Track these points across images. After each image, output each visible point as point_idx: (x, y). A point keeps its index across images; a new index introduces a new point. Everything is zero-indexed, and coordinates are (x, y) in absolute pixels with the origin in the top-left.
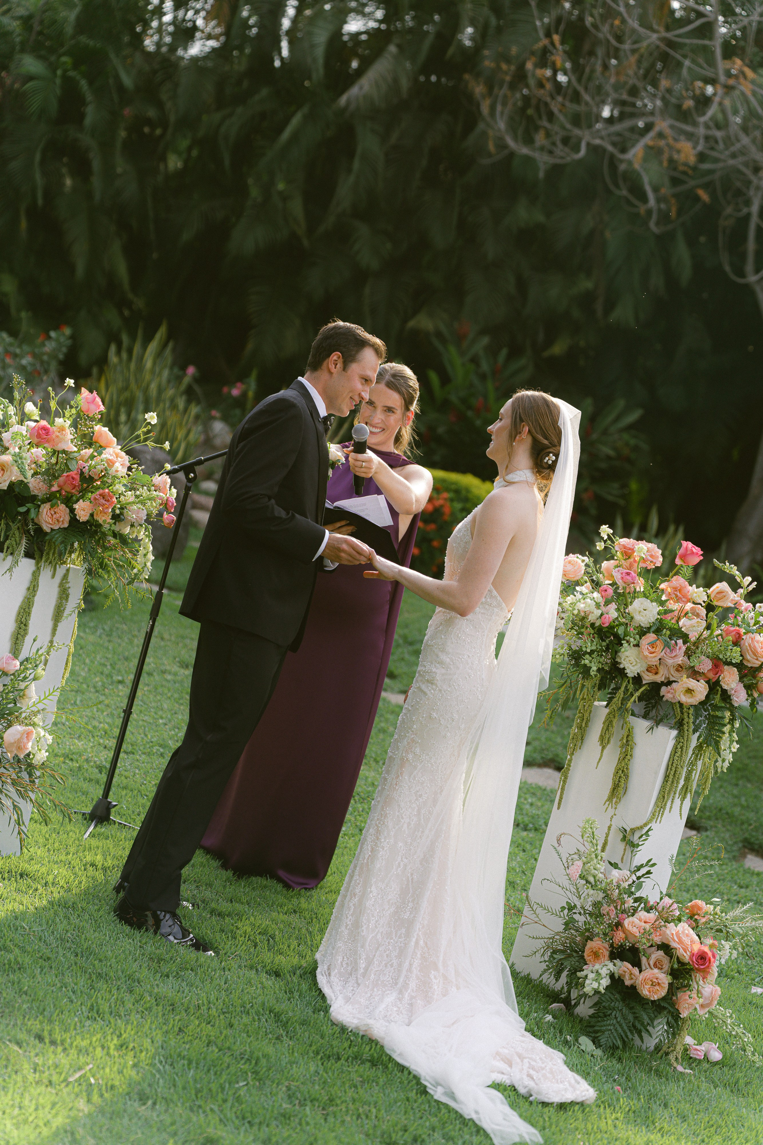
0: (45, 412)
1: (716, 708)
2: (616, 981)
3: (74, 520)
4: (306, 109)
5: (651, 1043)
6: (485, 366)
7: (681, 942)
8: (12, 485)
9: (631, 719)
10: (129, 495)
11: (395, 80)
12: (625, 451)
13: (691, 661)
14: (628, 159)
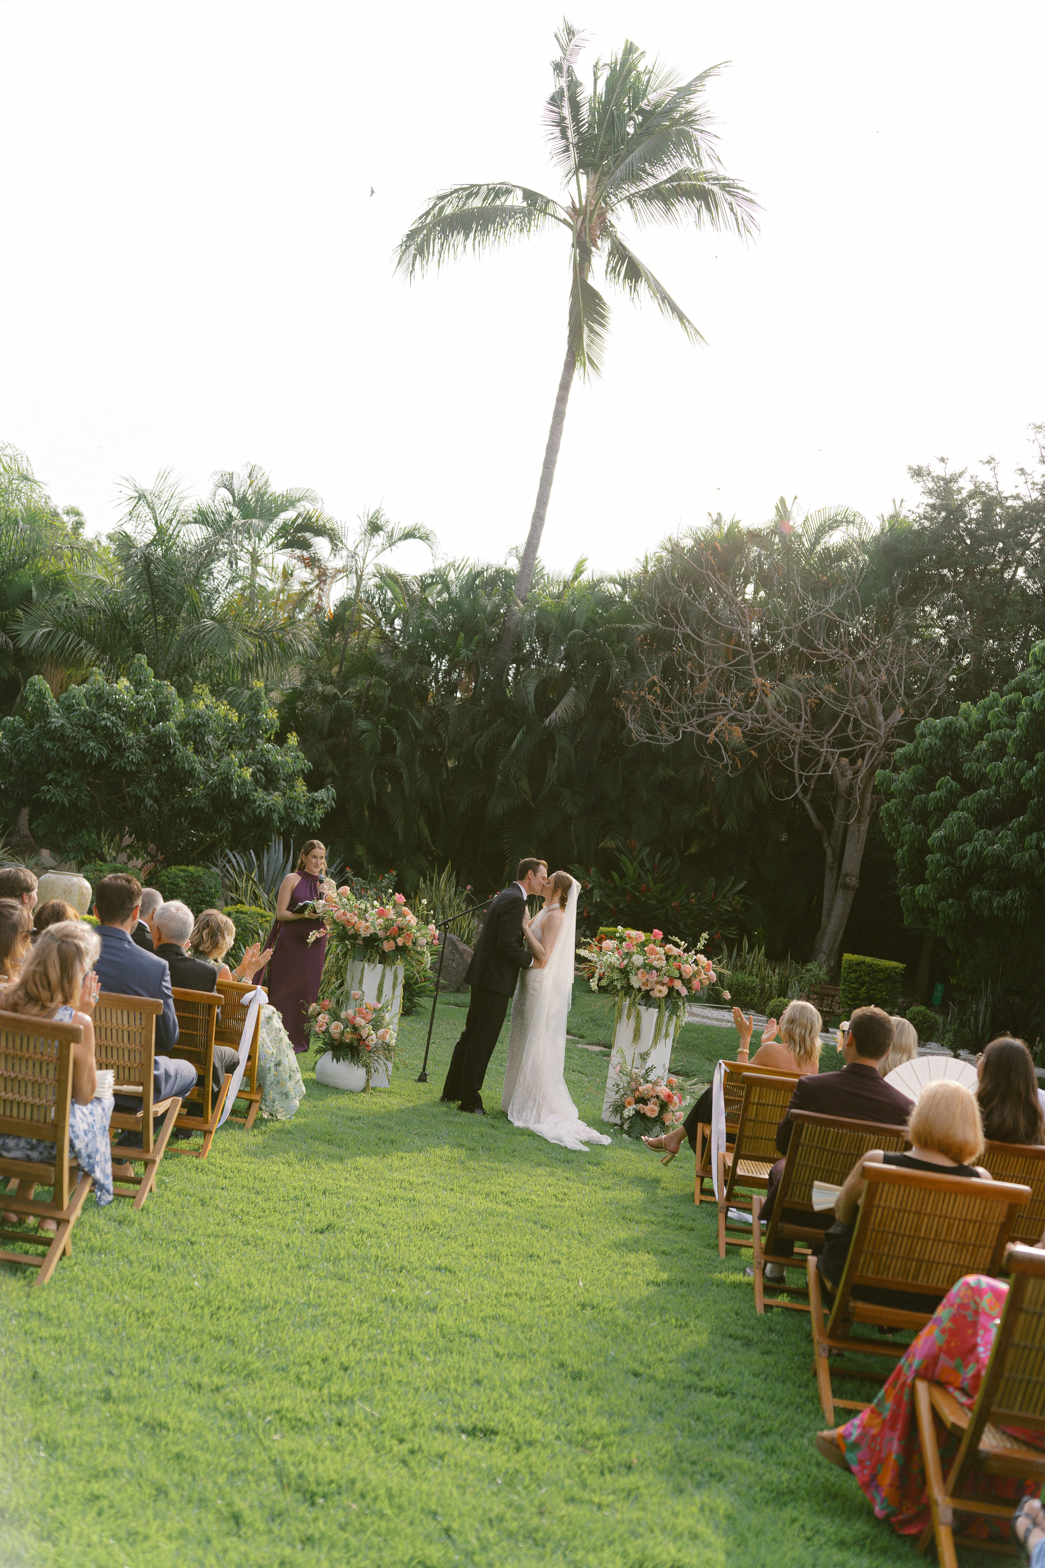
0: (382, 904)
1: (674, 998)
2: (637, 1112)
3: (397, 946)
4: (524, 729)
6: (648, 865)
7: (662, 1093)
8: (371, 935)
9: (639, 1006)
10: (418, 934)
11: (576, 707)
12: (739, 907)
13: (660, 979)
14: (711, 737)
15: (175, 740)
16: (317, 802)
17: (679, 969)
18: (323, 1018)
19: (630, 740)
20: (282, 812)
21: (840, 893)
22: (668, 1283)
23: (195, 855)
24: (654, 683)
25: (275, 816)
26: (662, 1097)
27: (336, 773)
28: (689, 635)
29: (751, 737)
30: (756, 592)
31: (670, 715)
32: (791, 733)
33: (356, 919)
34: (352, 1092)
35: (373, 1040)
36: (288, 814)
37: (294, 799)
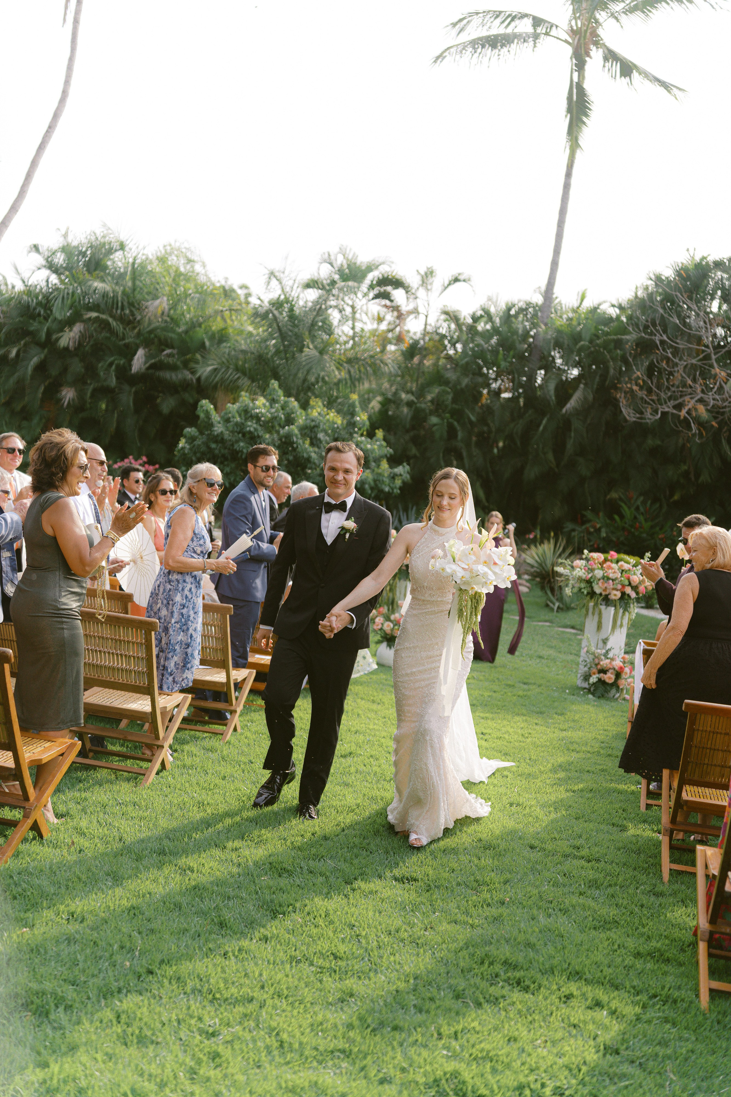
1: (626, 599)
2: (599, 680)
4: (548, 416)
5: (612, 695)
6: (642, 509)
9: (601, 606)
11: (585, 398)
13: (615, 586)
14: (683, 413)
15: (297, 438)
16: (397, 475)
17: (629, 579)
18: (379, 620)
20: (372, 483)
22: (582, 790)
24: (638, 378)
25: (367, 486)
26: (617, 668)
27: (418, 455)
28: (665, 341)
29: (716, 412)
30: (720, 306)
31: (653, 400)
36: (376, 485)
37: (380, 474)
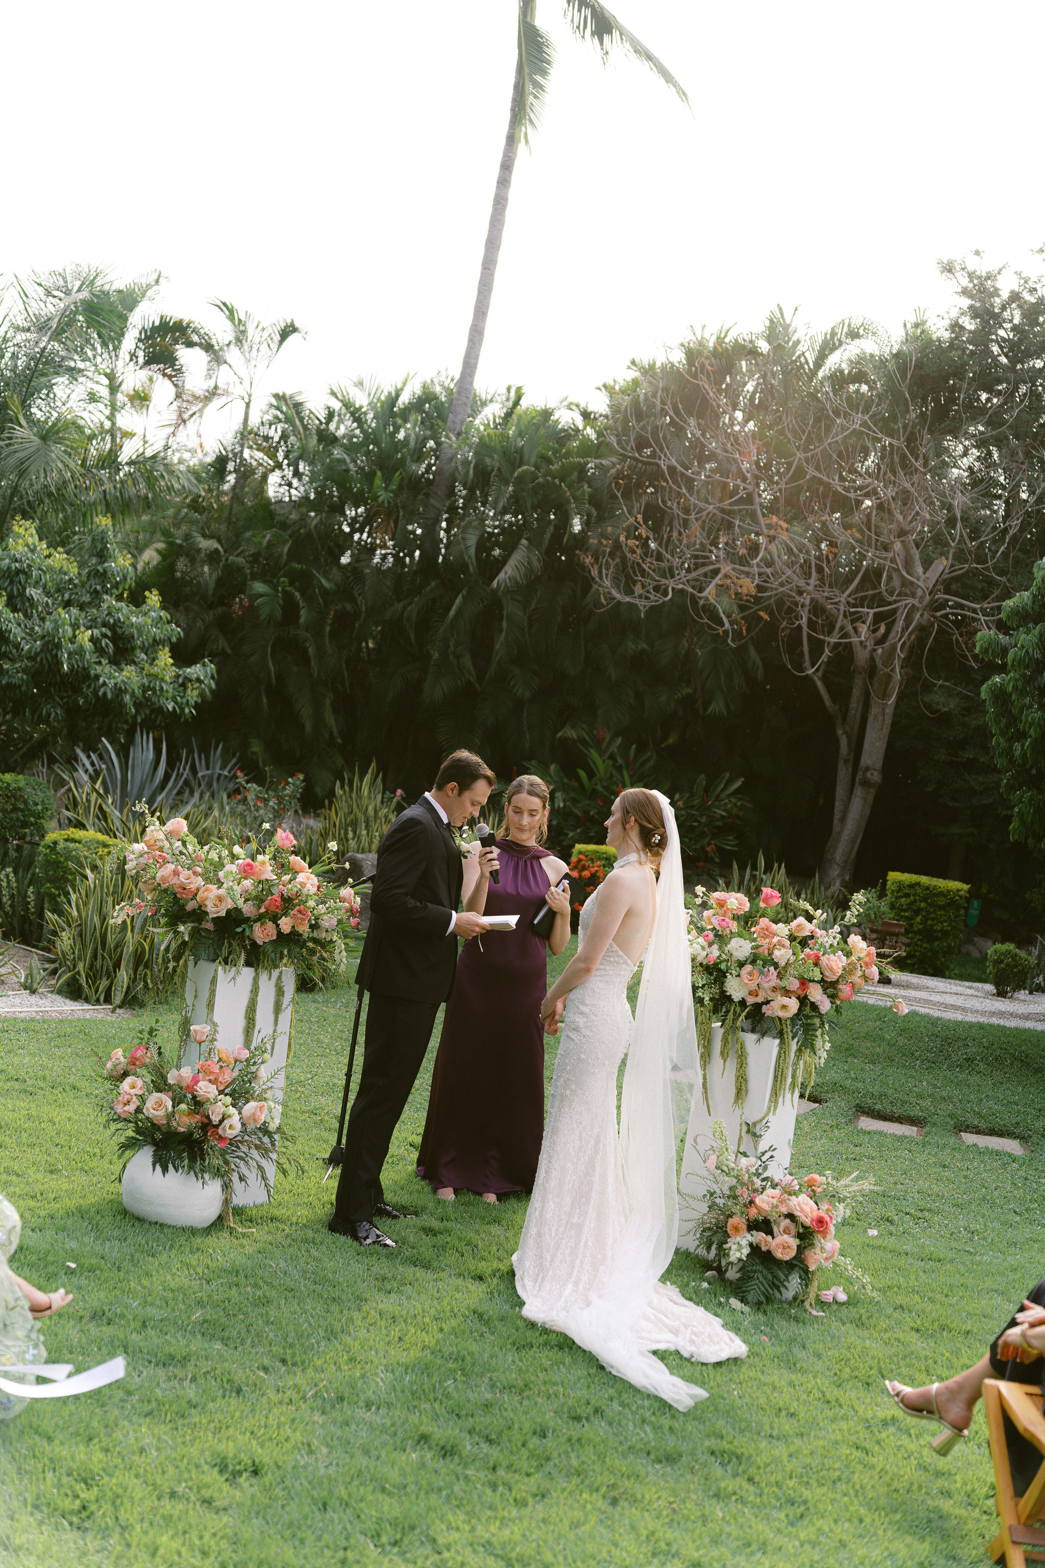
0: (250, 851)
1: (808, 1017)
2: (755, 1249)
3: (280, 933)
4: (464, 592)
5: (789, 1294)
6: (620, 761)
7: (802, 1211)
8: (229, 912)
9: (741, 1034)
10: (322, 908)
11: (530, 563)
12: (735, 811)
13: (784, 983)
14: (706, 595)
16: (190, 680)
17: (815, 962)
18: (132, 1086)
19: (597, 604)
20: (138, 692)
21: (858, 791)
23: (17, 757)
25: (127, 698)
26: (801, 1217)
28: (675, 468)
30: (746, 421)
32: (800, 593)
33: (200, 881)
34: (193, 1231)
35: (233, 1127)
36: (146, 697)
37: (156, 676)
